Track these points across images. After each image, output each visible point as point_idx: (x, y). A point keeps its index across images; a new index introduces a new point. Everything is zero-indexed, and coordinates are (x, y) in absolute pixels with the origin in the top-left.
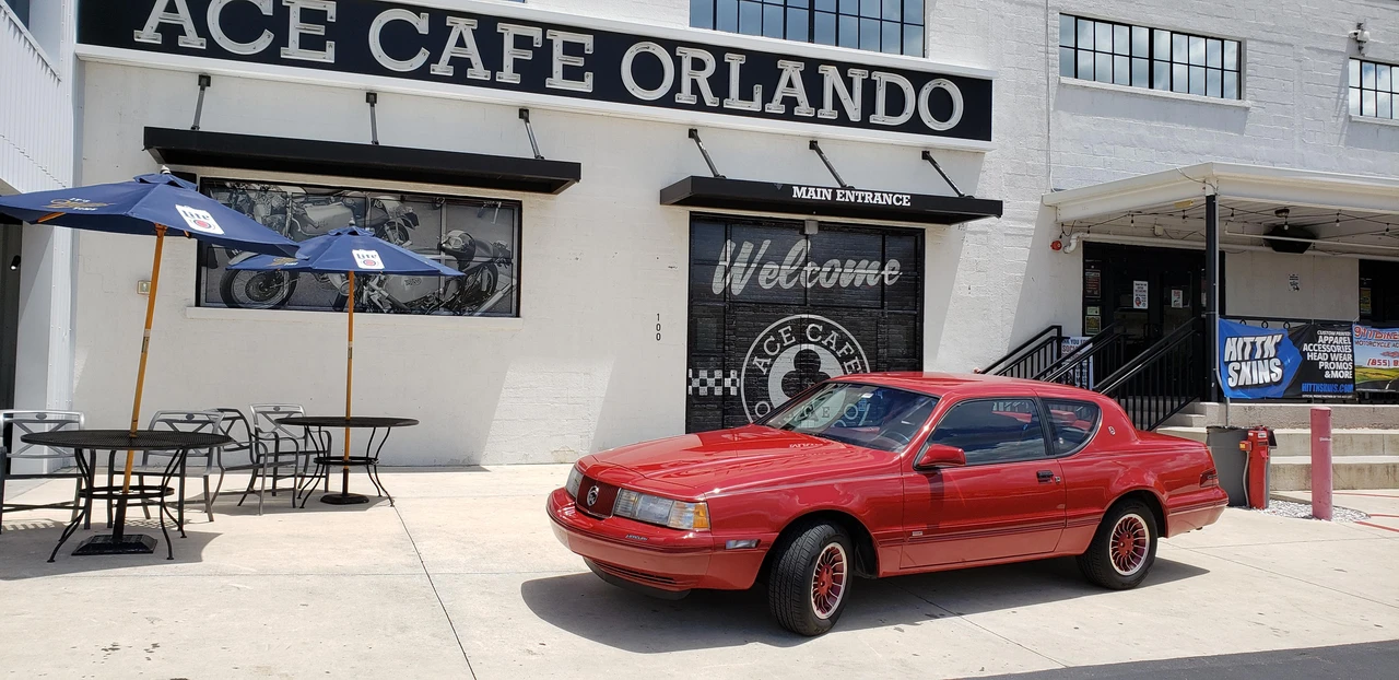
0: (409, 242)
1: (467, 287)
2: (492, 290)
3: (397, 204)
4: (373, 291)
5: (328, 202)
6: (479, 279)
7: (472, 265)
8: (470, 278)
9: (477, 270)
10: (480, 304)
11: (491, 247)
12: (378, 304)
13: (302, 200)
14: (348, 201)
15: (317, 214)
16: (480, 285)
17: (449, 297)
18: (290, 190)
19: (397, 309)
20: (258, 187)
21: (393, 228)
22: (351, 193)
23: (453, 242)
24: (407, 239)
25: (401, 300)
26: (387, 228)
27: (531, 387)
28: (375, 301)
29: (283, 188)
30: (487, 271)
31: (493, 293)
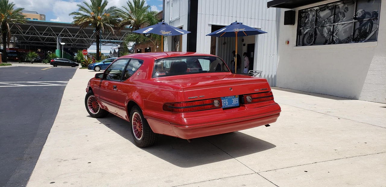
0: (345, 18)
1: (362, 31)
2: (370, 31)
3: (342, 5)
4: (334, 37)
5: (325, 10)
6: (366, 28)
7: (364, 22)
8: (363, 28)
9: (366, 24)
10: (366, 37)
11: (371, 14)
12: (335, 41)
13: (319, 11)
14: (330, 8)
15: (322, 14)
16: (366, 30)
17: (356, 36)
18: (316, 8)
19: (340, 42)
20: (309, 10)
21: (341, 14)
22: (330, 5)
23: (358, 15)
24: (345, 17)
25: (342, 39)
26: (339, 14)
27: (379, 70)
28: (335, 40)
29: (314, 8)
30: (369, 24)
31: (371, 32)
